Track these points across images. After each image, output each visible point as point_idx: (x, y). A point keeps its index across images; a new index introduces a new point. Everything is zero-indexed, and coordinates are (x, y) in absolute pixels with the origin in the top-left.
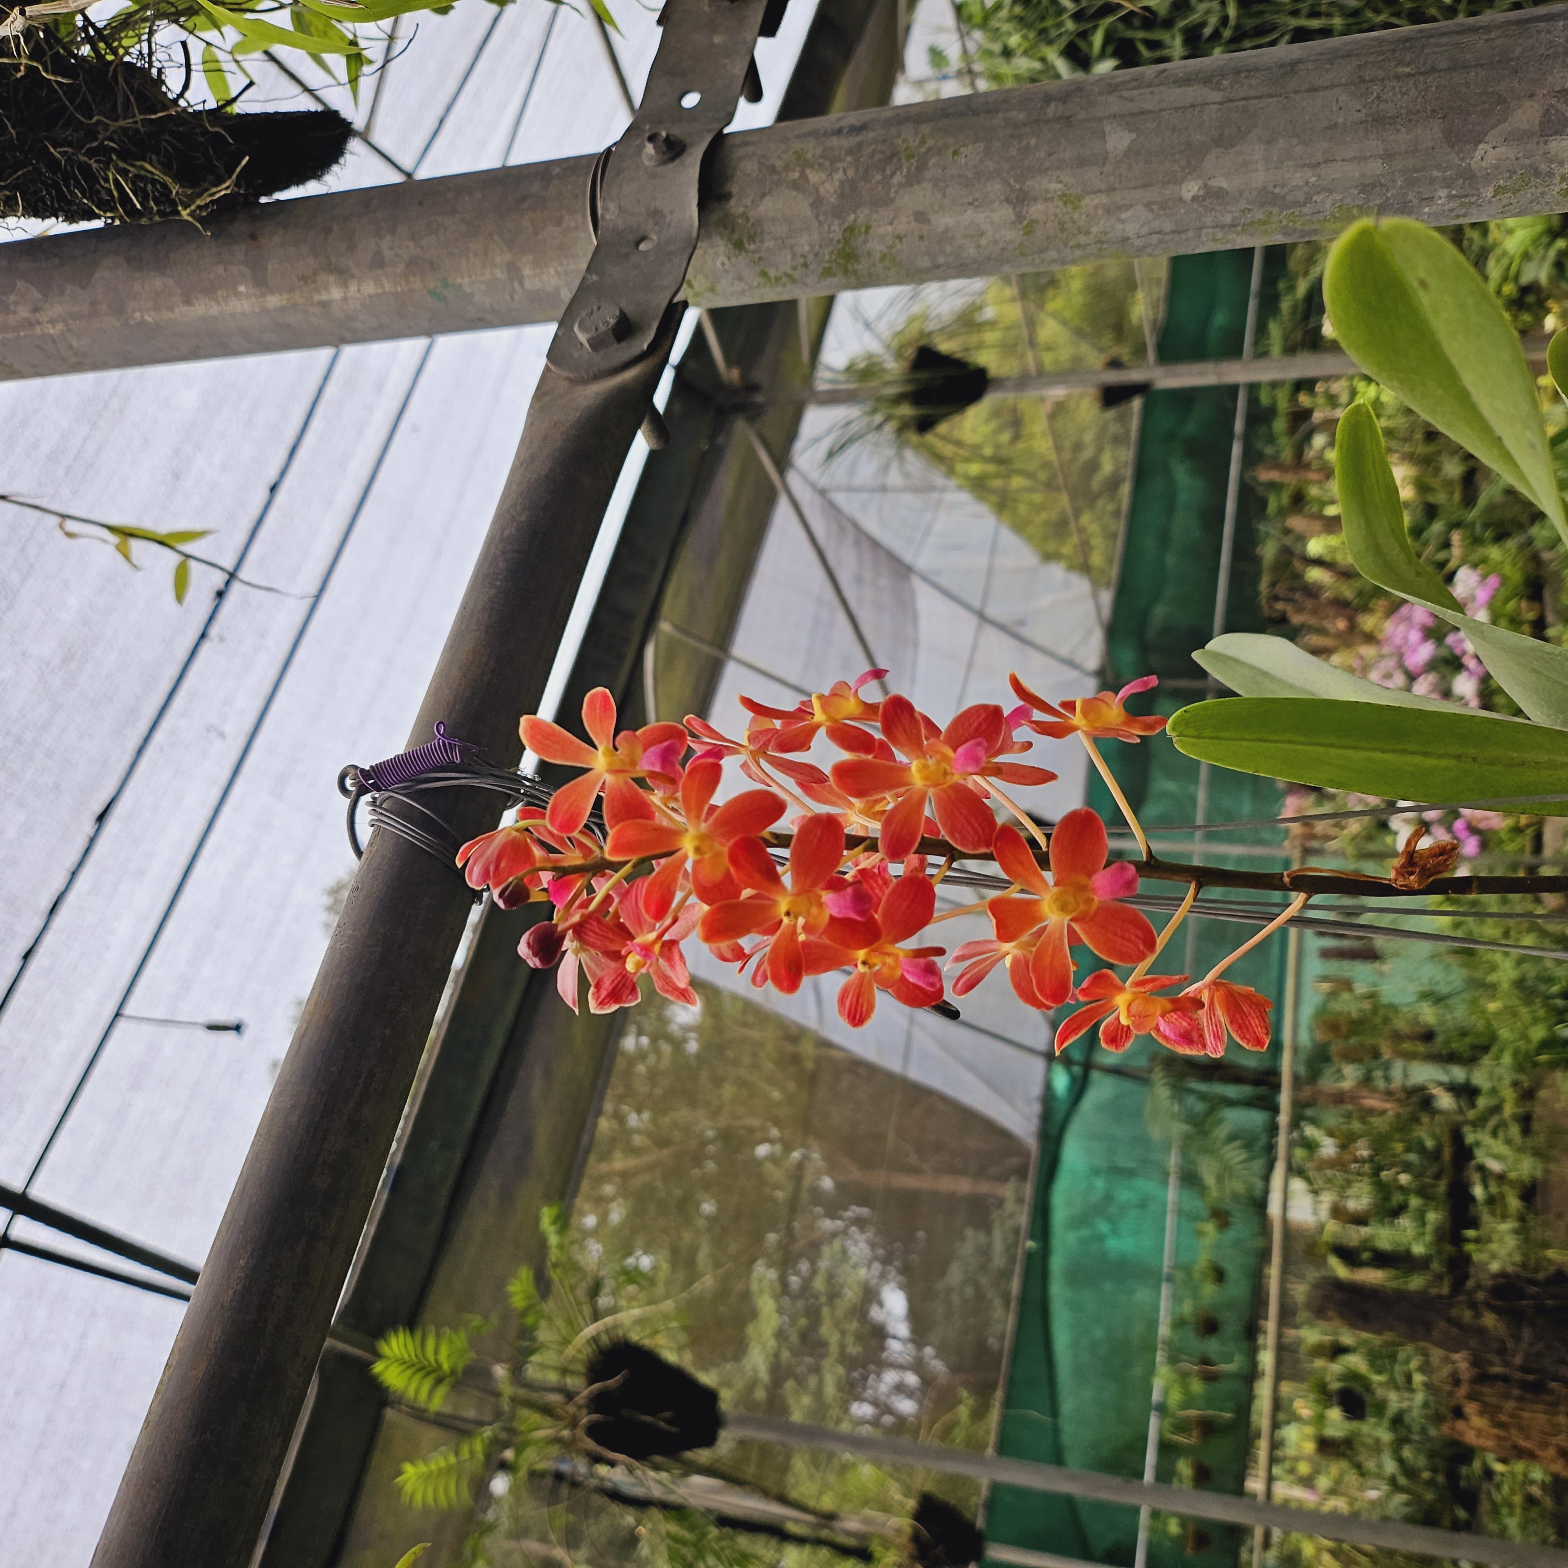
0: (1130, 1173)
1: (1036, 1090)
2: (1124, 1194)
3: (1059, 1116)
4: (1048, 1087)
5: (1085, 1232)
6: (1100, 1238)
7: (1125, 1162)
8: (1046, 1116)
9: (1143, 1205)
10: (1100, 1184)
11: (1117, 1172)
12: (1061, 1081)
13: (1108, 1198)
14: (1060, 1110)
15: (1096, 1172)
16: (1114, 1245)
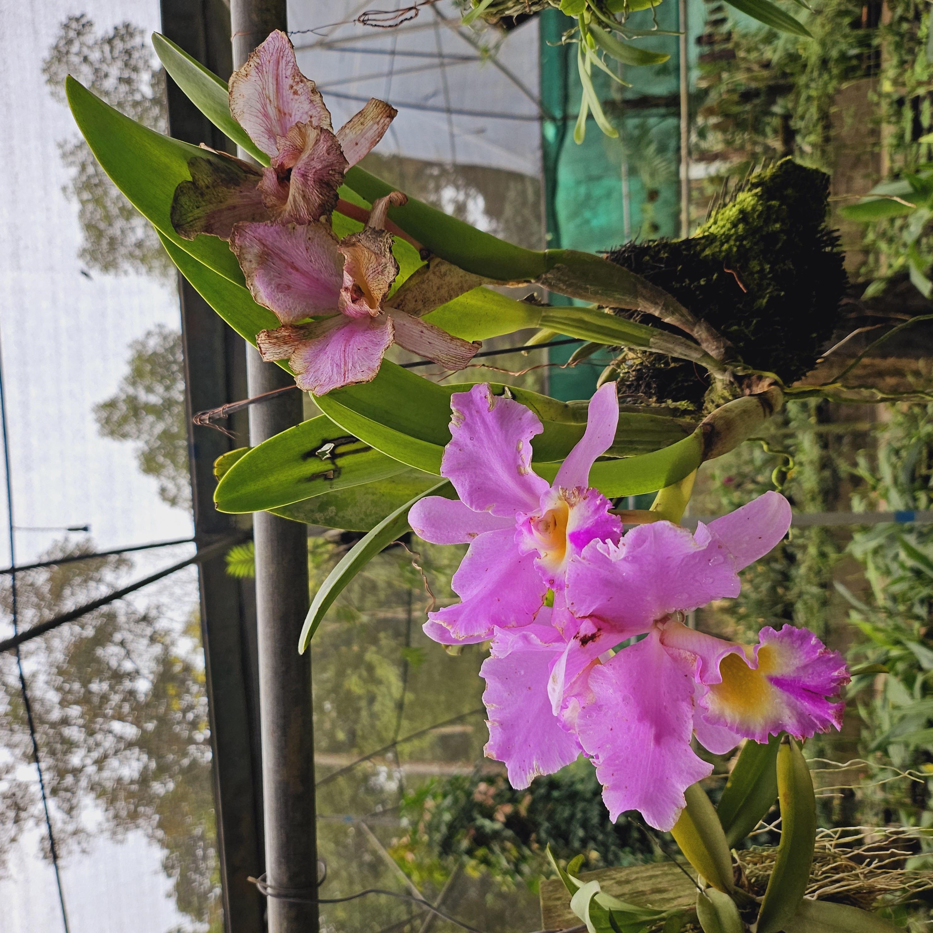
0: (599, 178)
1: (536, 142)
2: (598, 191)
3: (553, 154)
4: (543, 138)
5: (578, 221)
6: (587, 222)
7: (595, 172)
8: (545, 157)
9: (608, 195)
10: (582, 190)
11: (592, 179)
12: (550, 131)
13: (588, 197)
14: (552, 151)
15: (578, 183)
16: (596, 223)
